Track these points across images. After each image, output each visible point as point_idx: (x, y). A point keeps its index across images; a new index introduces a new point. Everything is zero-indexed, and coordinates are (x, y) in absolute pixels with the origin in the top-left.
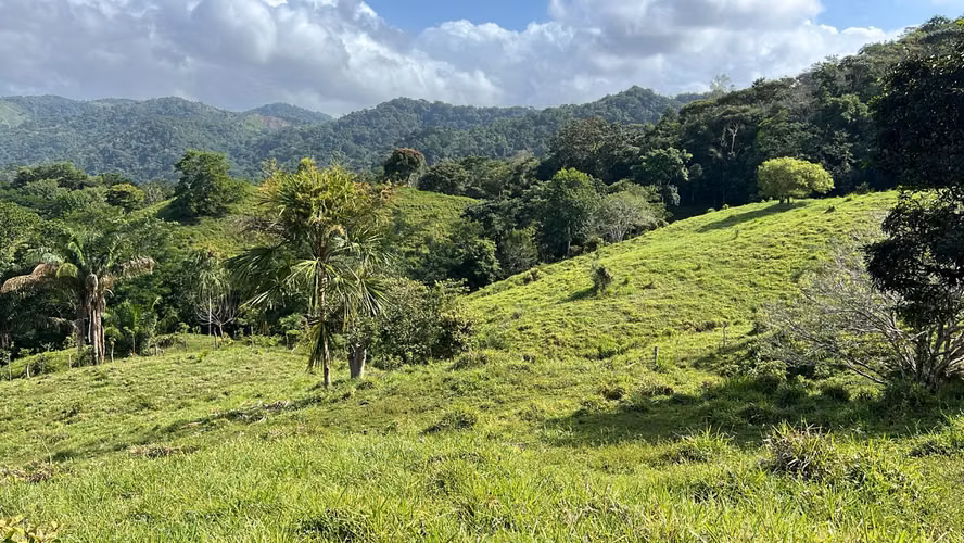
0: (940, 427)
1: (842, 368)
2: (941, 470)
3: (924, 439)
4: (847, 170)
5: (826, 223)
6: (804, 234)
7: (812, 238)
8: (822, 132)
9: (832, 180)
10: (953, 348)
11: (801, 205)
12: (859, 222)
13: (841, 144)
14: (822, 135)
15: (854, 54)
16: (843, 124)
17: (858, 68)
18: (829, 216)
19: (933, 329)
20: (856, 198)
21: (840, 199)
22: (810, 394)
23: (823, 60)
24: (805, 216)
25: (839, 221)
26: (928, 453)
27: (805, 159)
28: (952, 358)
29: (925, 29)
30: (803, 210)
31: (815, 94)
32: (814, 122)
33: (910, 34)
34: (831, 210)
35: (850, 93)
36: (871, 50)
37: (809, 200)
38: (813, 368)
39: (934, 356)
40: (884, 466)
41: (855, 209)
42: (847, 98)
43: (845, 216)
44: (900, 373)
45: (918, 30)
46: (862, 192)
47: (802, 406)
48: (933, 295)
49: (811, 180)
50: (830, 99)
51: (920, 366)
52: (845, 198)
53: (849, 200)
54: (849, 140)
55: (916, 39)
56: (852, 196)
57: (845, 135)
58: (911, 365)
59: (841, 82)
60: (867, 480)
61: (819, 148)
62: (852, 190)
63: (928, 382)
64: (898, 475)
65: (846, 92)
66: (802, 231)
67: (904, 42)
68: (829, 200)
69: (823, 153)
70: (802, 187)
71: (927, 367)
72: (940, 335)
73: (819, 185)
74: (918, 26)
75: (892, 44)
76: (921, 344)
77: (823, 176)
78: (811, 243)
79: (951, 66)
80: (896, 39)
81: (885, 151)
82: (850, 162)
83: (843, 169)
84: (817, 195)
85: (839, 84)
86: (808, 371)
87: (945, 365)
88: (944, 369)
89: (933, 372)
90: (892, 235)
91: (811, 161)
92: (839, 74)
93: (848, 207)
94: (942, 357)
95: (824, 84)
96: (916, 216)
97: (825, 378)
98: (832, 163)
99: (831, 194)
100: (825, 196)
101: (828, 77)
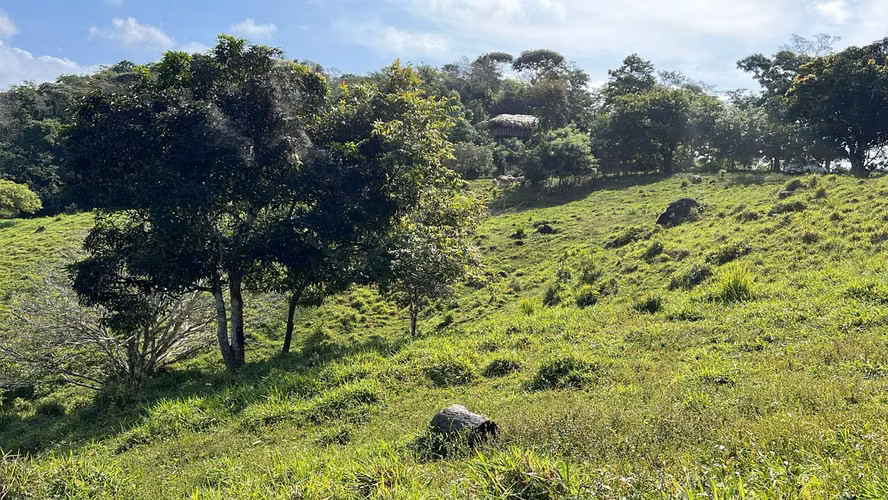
0: (142, 420)
1: (62, 382)
2: (141, 458)
3: (128, 435)
4: (54, 192)
5: (36, 242)
6: (14, 254)
7: (23, 258)
8: (26, 153)
9: (39, 201)
10: (158, 347)
11: (8, 225)
12: (69, 240)
13: (47, 165)
14: (27, 156)
15: (53, 82)
16: (48, 147)
17: (57, 95)
18: (39, 236)
19: (140, 333)
20: (66, 218)
21: (49, 219)
22: (24, 416)
23: (20, 83)
24: (14, 236)
25: (49, 241)
26: (131, 447)
27: (9, 179)
28: (158, 355)
29: (116, 69)
30: (11, 230)
31: (15, 115)
32: (16, 143)
33: (104, 72)
34: (41, 229)
35: (51, 118)
36: (69, 80)
37: (17, 220)
38: (32, 388)
39: (143, 356)
40: (85, 473)
41: (65, 228)
42: (49, 122)
43: (56, 235)
44: (116, 377)
45: (110, 70)
46: (71, 212)
47: (13, 431)
48: (132, 304)
49: (17, 200)
50: (32, 122)
51: (132, 368)
52: (55, 218)
53: (59, 220)
54: (54, 162)
55: (109, 77)
56: (61, 216)
57: (50, 157)
58: (124, 368)
59: (41, 107)
60: (68, 490)
61: (23, 168)
62: (62, 210)
63: (139, 380)
64: (99, 475)
65: (47, 117)
66: (11, 251)
67: (98, 78)
68: (38, 219)
69: (29, 173)
70: (9, 207)
71: (138, 366)
72: (146, 337)
73: (27, 206)
74: (110, 66)
75: (87, 78)
76: (131, 348)
77: (30, 197)
78: (23, 263)
79: (127, 105)
80: (91, 74)
81: (79, 176)
82: (57, 184)
83: (50, 190)
84: (25, 215)
85: (38, 107)
86: (27, 392)
87: (152, 362)
88: (152, 366)
89: (143, 370)
90: (93, 253)
91: (17, 182)
92: (38, 98)
93: (58, 226)
94: (150, 355)
95: (24, 106)
96: (113, 235)
97: (46, 396)
98: (38, 183)
99: (40, 214)
100: (34, 216)
101: (27, 100)
